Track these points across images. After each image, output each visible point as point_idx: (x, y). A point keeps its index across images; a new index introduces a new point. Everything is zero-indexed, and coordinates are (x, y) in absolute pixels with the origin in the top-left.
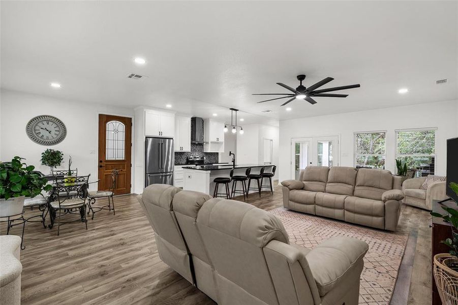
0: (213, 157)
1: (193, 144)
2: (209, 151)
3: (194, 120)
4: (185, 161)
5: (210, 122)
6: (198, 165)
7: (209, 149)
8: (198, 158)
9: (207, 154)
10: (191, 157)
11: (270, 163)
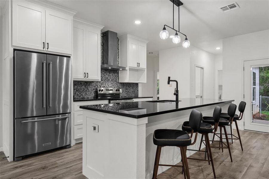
0: (131, 90)
1: (104, 70)
2: (127, 80)
3: (105, 35)
4: (93, 95)
5: (128, 39)
6: (112, 100)
7: (126, 77)
8: (112, 90)
9: (123, 84)
10: (102, 88)
11: (201, 97)
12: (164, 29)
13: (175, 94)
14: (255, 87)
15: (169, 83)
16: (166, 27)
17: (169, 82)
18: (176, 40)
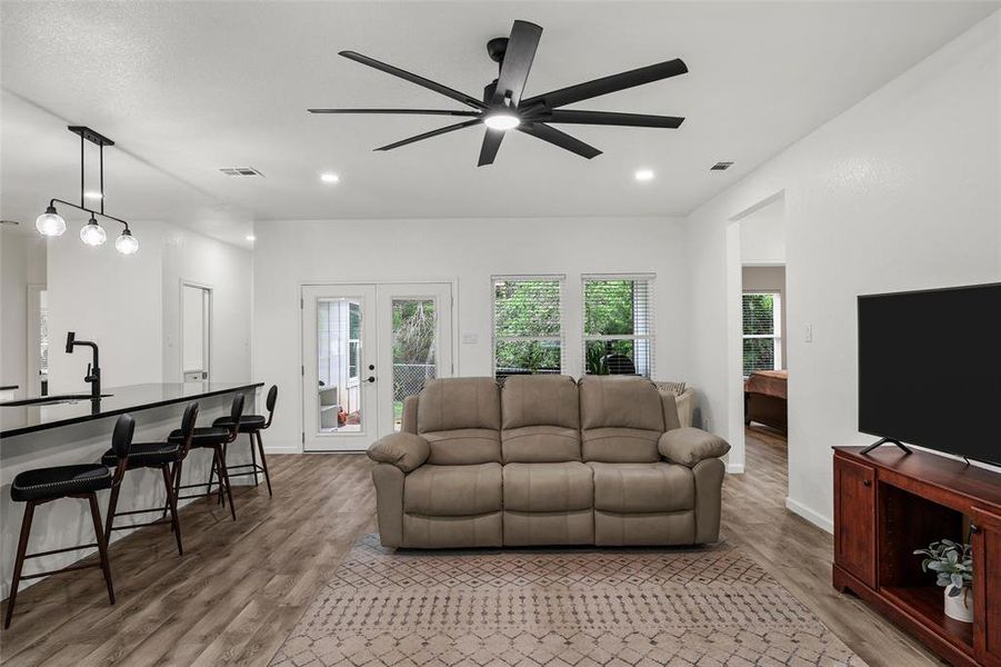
11: (205, 375)
12: (52, 210)
13: (87, 379)
14: (354, 341)
15: (69, 349)
16: (55, 204)
17: (72, 348)
18: (93, 236)
